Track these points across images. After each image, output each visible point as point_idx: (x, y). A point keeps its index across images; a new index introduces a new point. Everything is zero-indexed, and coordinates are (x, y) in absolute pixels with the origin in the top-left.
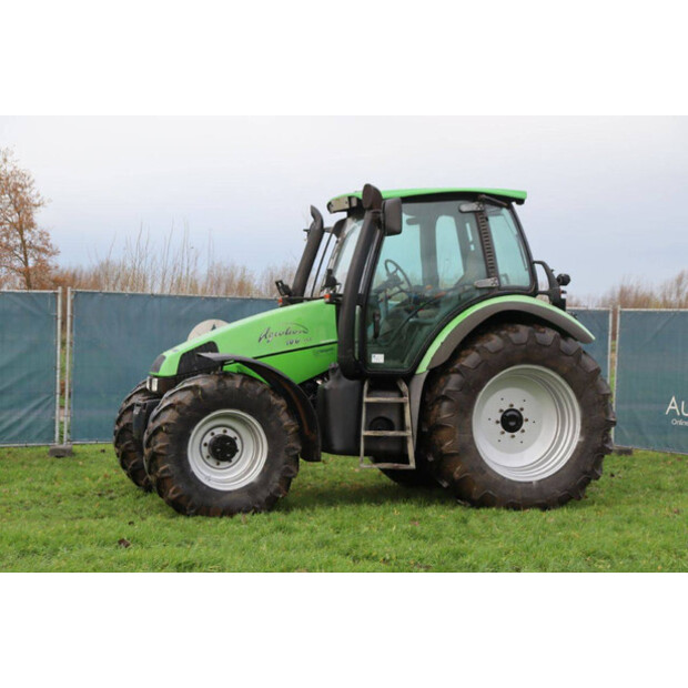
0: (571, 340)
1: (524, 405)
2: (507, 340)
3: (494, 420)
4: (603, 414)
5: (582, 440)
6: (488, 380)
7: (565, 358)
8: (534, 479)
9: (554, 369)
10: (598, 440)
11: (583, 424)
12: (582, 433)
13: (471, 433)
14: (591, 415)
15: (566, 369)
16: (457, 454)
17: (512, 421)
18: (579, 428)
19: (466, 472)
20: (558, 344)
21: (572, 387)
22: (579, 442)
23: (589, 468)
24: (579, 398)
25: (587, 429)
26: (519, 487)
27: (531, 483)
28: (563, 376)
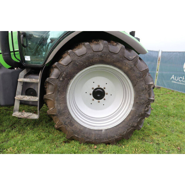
0: (133, 51)
1: (106, 86)
2: (89, 48)
3: (88, 93)
4: (147, 96)
5: (133, 109)
6: (77, 73)
7: (127, 62)
8: (104, 128)
9: (120, 68)
10: (142, 110)
11: (135, 101)
12: (134, 106)
13: (66, 103)
14: (140, 96)
15: (127, 68)
16: (56, 115)
17: (99, 94)
18: (132, 103)
19: (62, 125)
20: (123, 53)
21: (130, 79)
22: (131, 110)
23: (136, 124)
24: (134, 85)
25: (137, 104)
26: (93, 133)
27: (102, 130)
28: (125, 73)
